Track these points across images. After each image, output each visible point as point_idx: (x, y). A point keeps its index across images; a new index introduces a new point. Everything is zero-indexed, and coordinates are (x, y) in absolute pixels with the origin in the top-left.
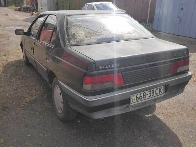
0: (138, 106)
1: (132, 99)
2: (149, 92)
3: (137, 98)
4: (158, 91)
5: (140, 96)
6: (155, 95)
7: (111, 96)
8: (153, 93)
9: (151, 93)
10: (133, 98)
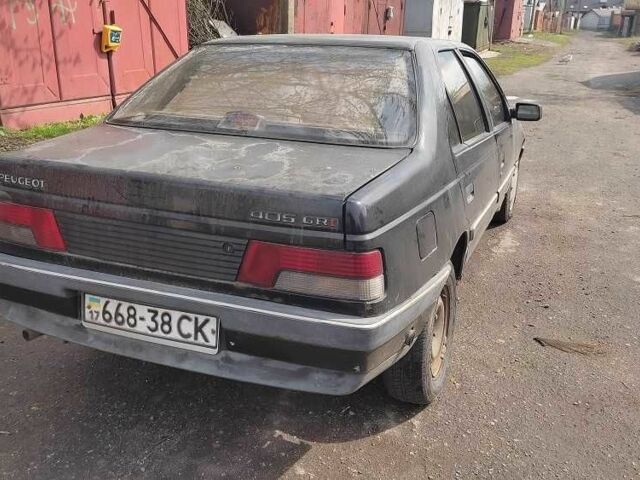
0: (116, 344)
1: (89, 307)
2: (152, 314)
3: (105, 312)
4: (188, 327)
5: (118, 314)
6: (175, 334)
7: (8, 264)
8: (169, 323)
9: (158, 319)
10: (93, 306)
